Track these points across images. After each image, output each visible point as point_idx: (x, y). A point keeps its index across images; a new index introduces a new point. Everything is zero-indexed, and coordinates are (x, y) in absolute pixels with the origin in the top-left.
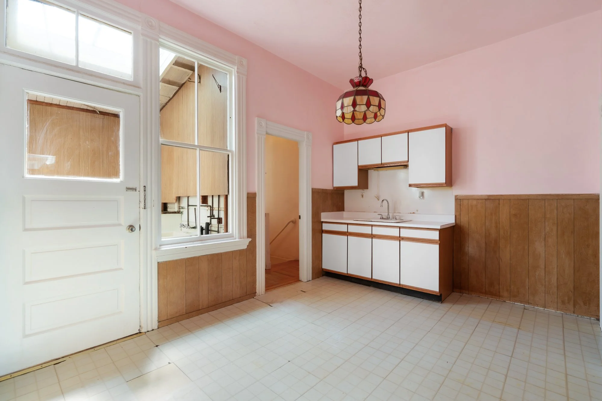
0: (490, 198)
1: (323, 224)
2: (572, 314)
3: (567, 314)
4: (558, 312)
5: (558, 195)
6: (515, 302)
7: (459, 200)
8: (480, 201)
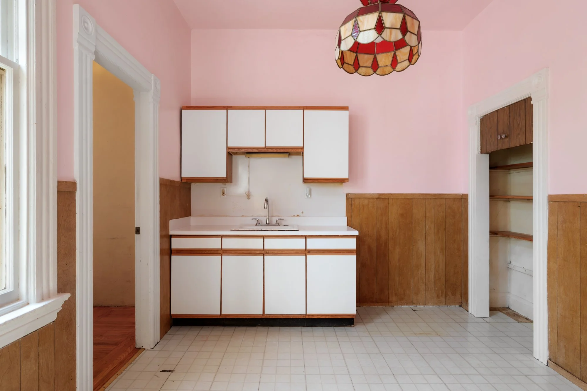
0: (381, 197)
1: (173, 239)
2: (444, 306)
3: (440, 306)
4: (434, 306)
5: (435, 195)
6: (401, 305)
7: (350, 199)
8: (371, 200)
